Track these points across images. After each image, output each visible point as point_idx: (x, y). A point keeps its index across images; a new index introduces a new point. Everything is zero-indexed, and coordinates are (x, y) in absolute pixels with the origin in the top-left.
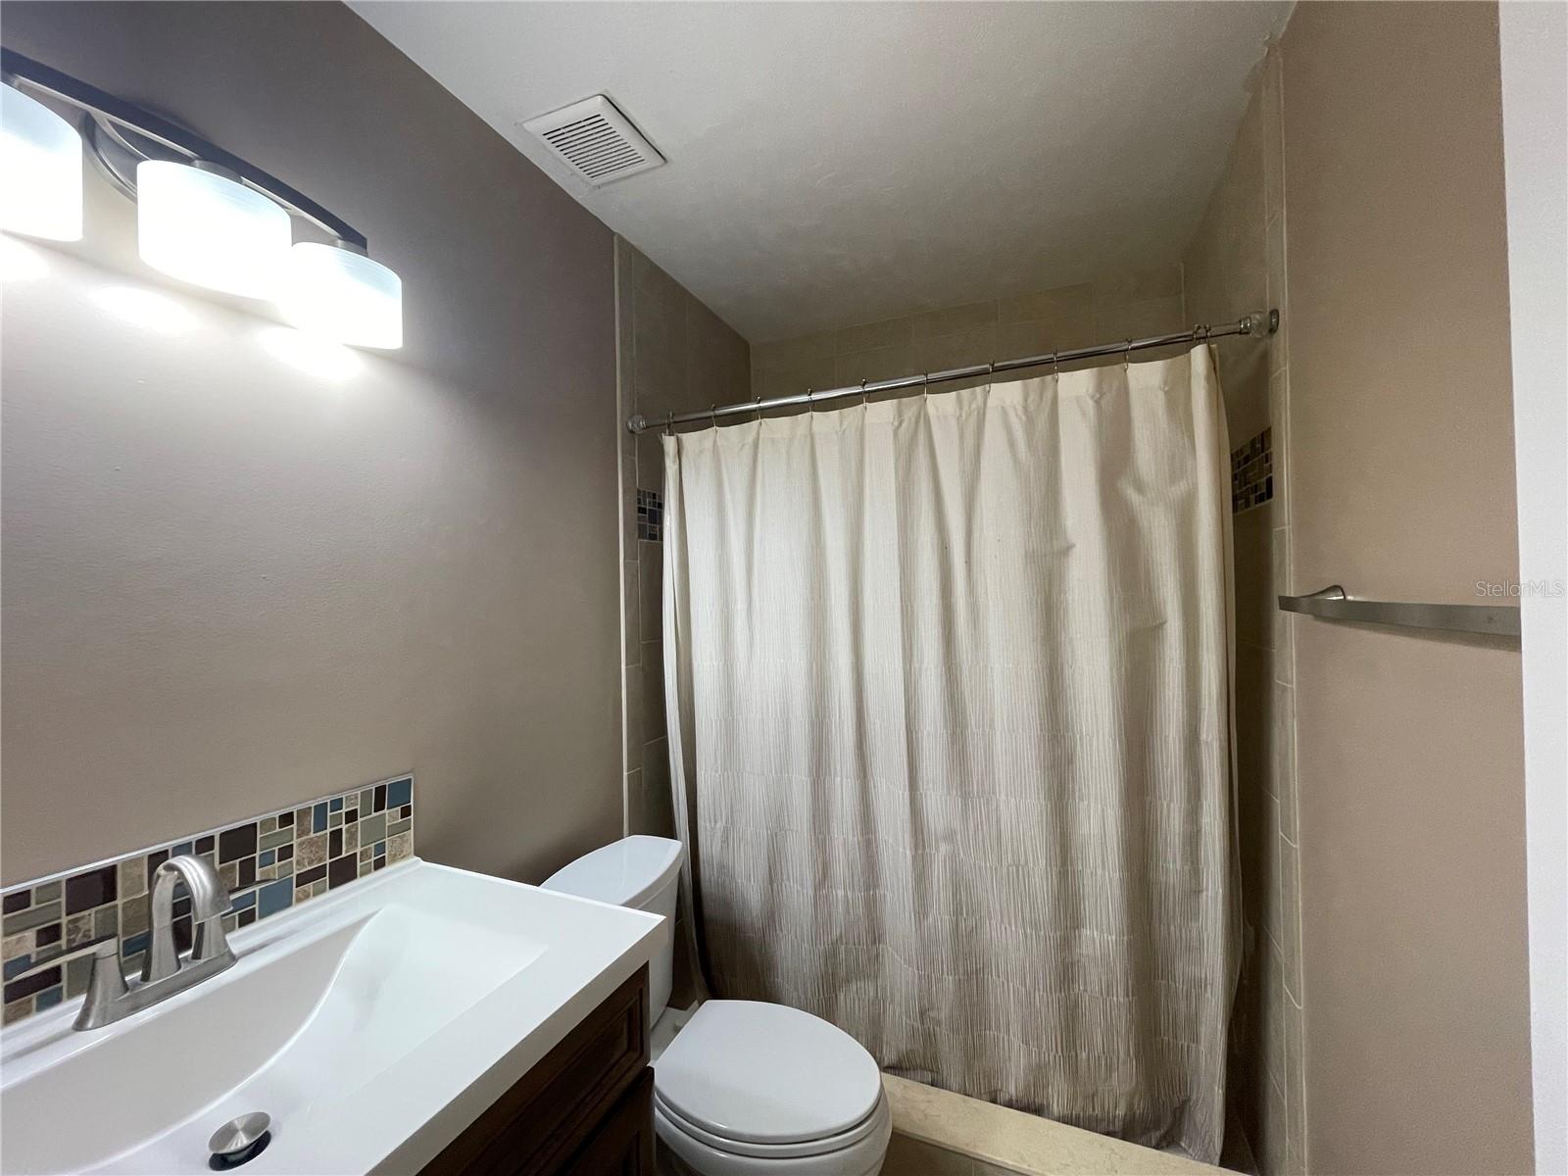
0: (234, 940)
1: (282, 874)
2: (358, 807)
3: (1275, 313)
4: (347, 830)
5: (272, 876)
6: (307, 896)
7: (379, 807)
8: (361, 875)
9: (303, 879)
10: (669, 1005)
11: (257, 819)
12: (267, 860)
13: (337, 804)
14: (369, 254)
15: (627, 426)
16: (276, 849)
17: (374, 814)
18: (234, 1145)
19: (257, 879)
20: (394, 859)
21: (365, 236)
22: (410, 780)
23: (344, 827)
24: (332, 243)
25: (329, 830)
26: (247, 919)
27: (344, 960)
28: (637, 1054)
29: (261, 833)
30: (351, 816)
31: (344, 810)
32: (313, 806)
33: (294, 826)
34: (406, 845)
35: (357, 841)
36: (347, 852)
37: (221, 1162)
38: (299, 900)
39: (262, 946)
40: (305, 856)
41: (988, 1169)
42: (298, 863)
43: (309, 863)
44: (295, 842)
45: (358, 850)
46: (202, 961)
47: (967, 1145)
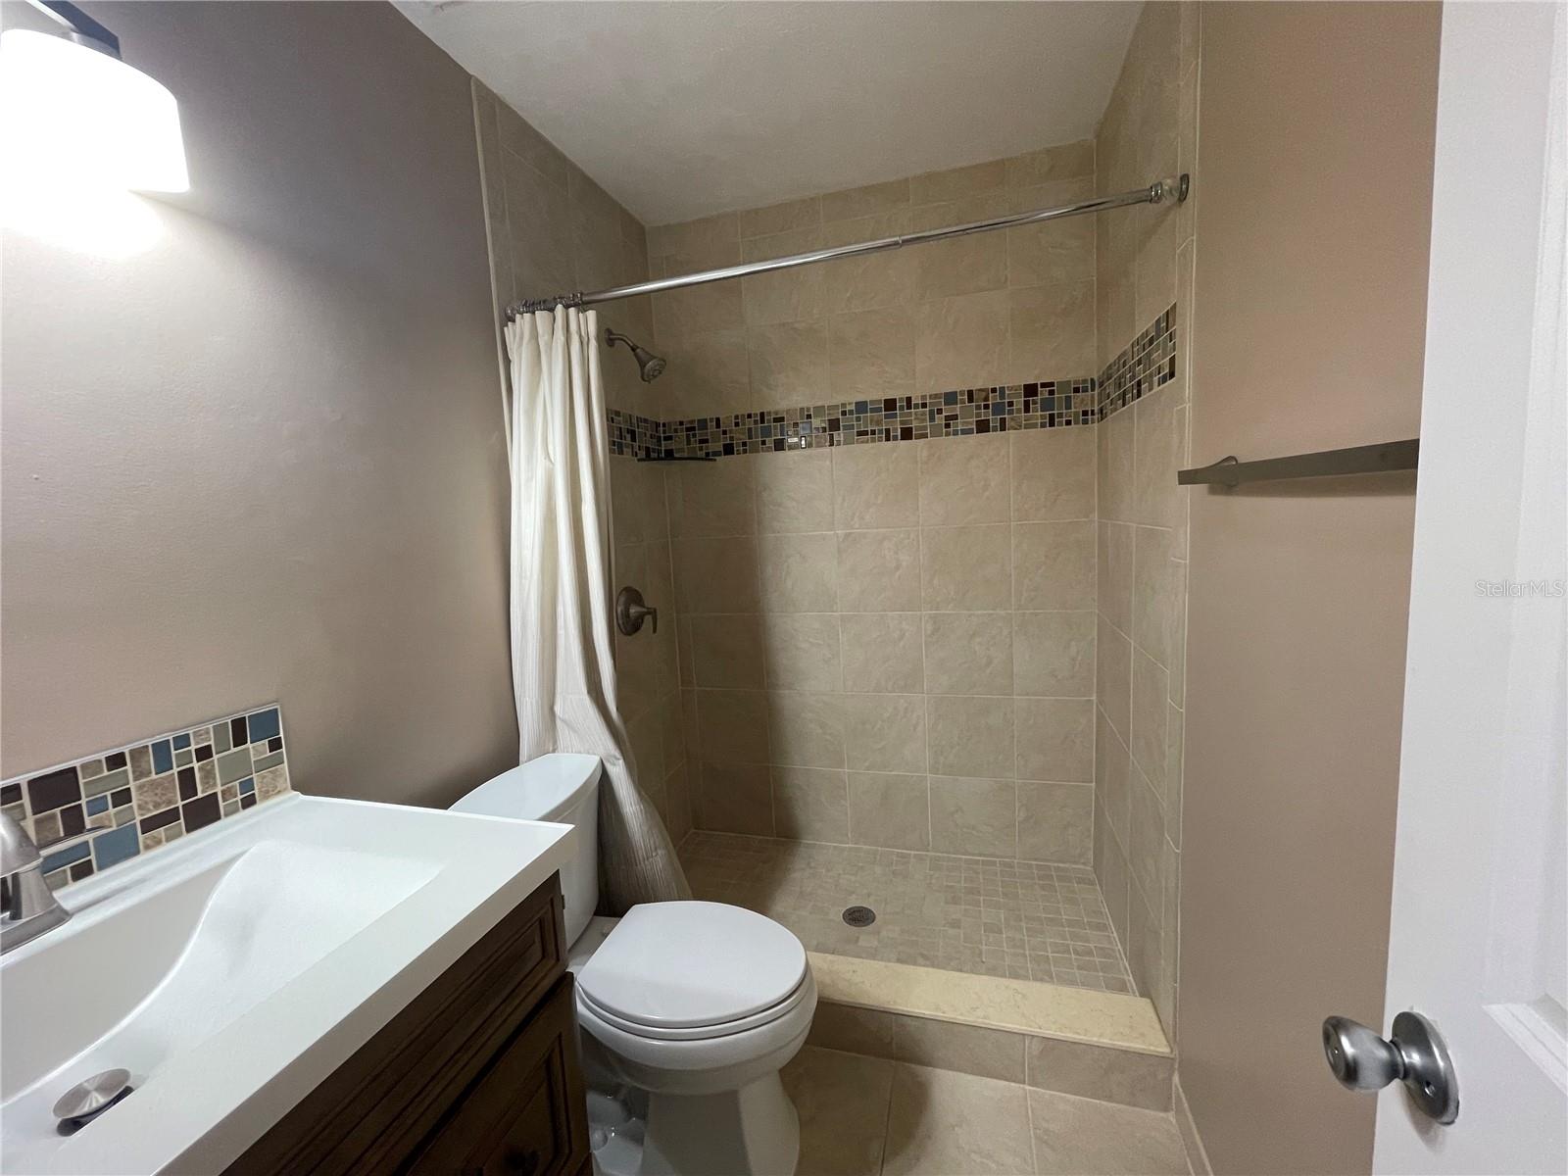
0: (65, 897)
1: (120, 822)
2: (212, 743)
3: (1185, 178)
4: (200, 769)
5: (107, 823)
6: (159, 842)
7: (240, 740)
8: (226, 815)
9: (149, 825)
10: (597, 913)
11: (76, 763)
12: (97, 806)
13: (183, 741)
14: (123, 56)
15: (505, 311)
16: (108, 794)
17: (234, 750)
18: (88, 1105)
19: (88, 826)
20: (266, 795)
21: (117, 35)
22: (276, 709)
23: (196, 765)
24: (65, 35)
25: (176, 770)
26: (82, 871)
27: (210, 903)
28: (553, 962)
29: (84, 778)
30: (204, 753)
31: (193, 747)
32: (150, 744)
33: (129, 767)
34: (281, 780)
35: (214, 778)
36: (203, 792)
37: (71, 1126)
38: (148, 847)
39: (105, 898)
40: (148, 799)
41: (909, 1021)
42: (140, 807)
43: (154, 807)
44: (132, 785)
45: (219, 789)
46: (23, 920)
47: (889, 1002)
